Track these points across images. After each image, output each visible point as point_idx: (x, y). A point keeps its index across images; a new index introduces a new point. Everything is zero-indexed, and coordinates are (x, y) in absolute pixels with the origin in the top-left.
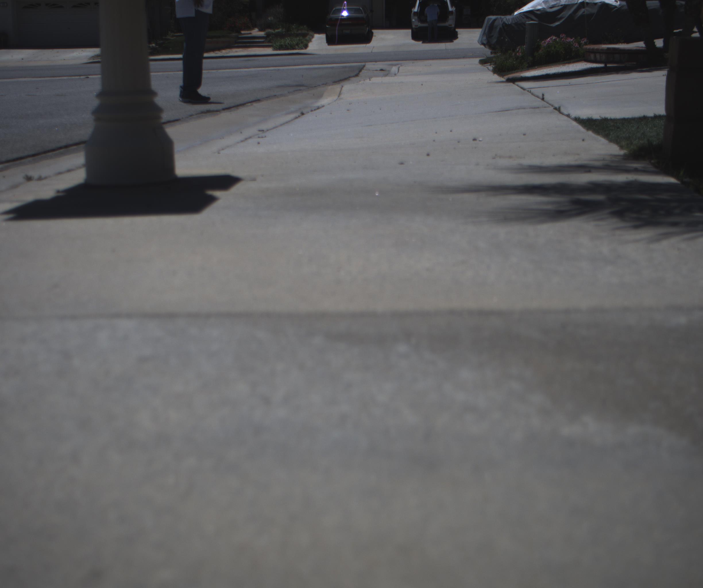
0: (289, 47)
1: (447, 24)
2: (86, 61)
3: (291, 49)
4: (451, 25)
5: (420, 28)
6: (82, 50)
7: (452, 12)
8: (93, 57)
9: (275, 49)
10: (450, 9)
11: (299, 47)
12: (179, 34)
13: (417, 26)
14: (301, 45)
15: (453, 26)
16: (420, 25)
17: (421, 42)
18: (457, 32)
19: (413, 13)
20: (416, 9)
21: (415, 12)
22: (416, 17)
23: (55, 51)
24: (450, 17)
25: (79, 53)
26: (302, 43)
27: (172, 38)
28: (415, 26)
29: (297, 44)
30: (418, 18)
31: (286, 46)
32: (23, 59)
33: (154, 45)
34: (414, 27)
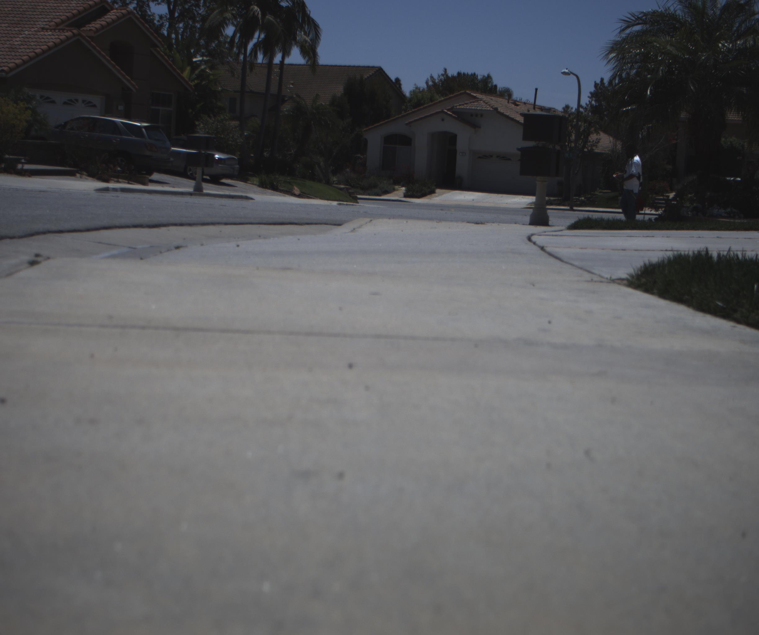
2: (525, 206)
6: (522, 197)
8: (531, 204)
12: (606, 191)
23: (500, 195)
25: (520, 199)
27: (598, 194)
32: (473, 200)
33: (583, 198)
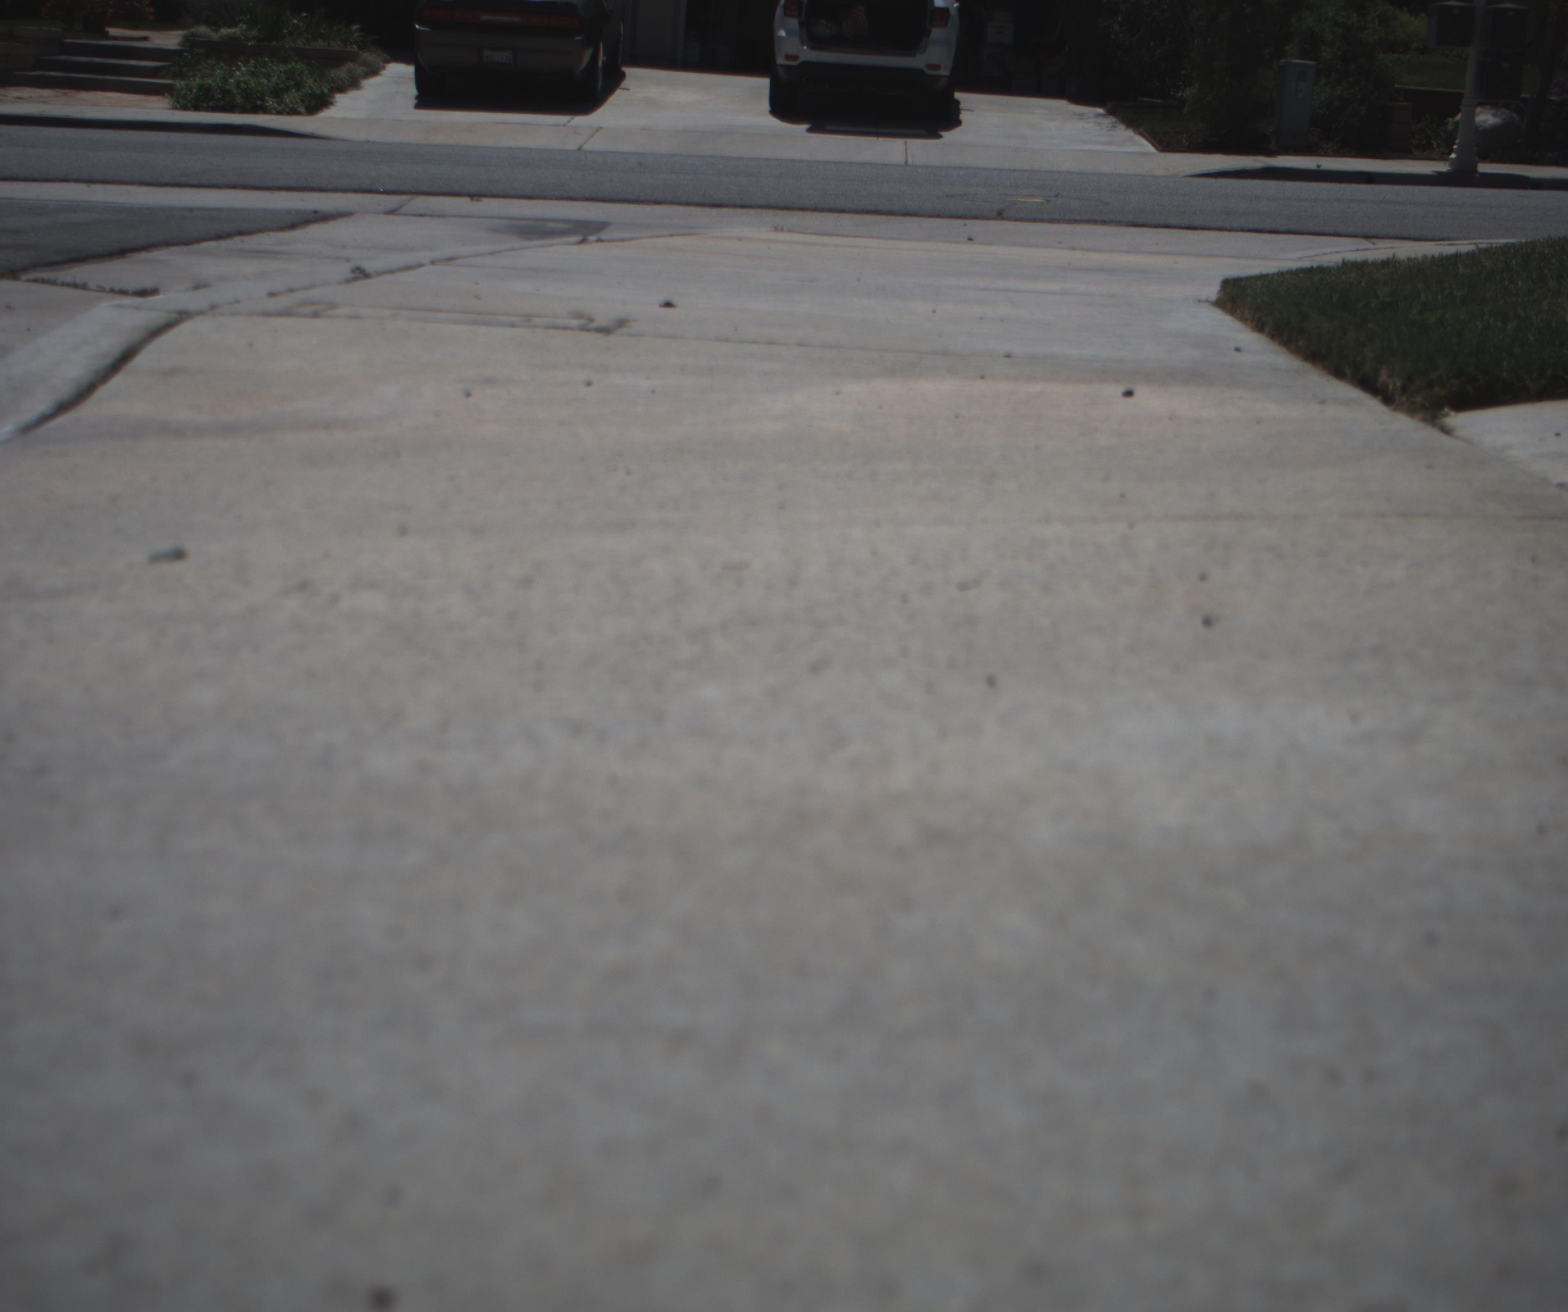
0: (241, 99)
1: (917, 61)
3: (244, 110)
4: (936, 67)
5: (806, 64)
7: (945, 12)
9: (178, 103)
11: (281, 102)
13: (795, 58)
14: (291, 97)
15: (945, 72)
16: (807, 54)
17: (804, 127)
18: (957, 103)
22: (794, 23)
24: (936, 33)
26: (299, 86)
29: (277, 93)
30: (801, 24)
31: (226, 93)
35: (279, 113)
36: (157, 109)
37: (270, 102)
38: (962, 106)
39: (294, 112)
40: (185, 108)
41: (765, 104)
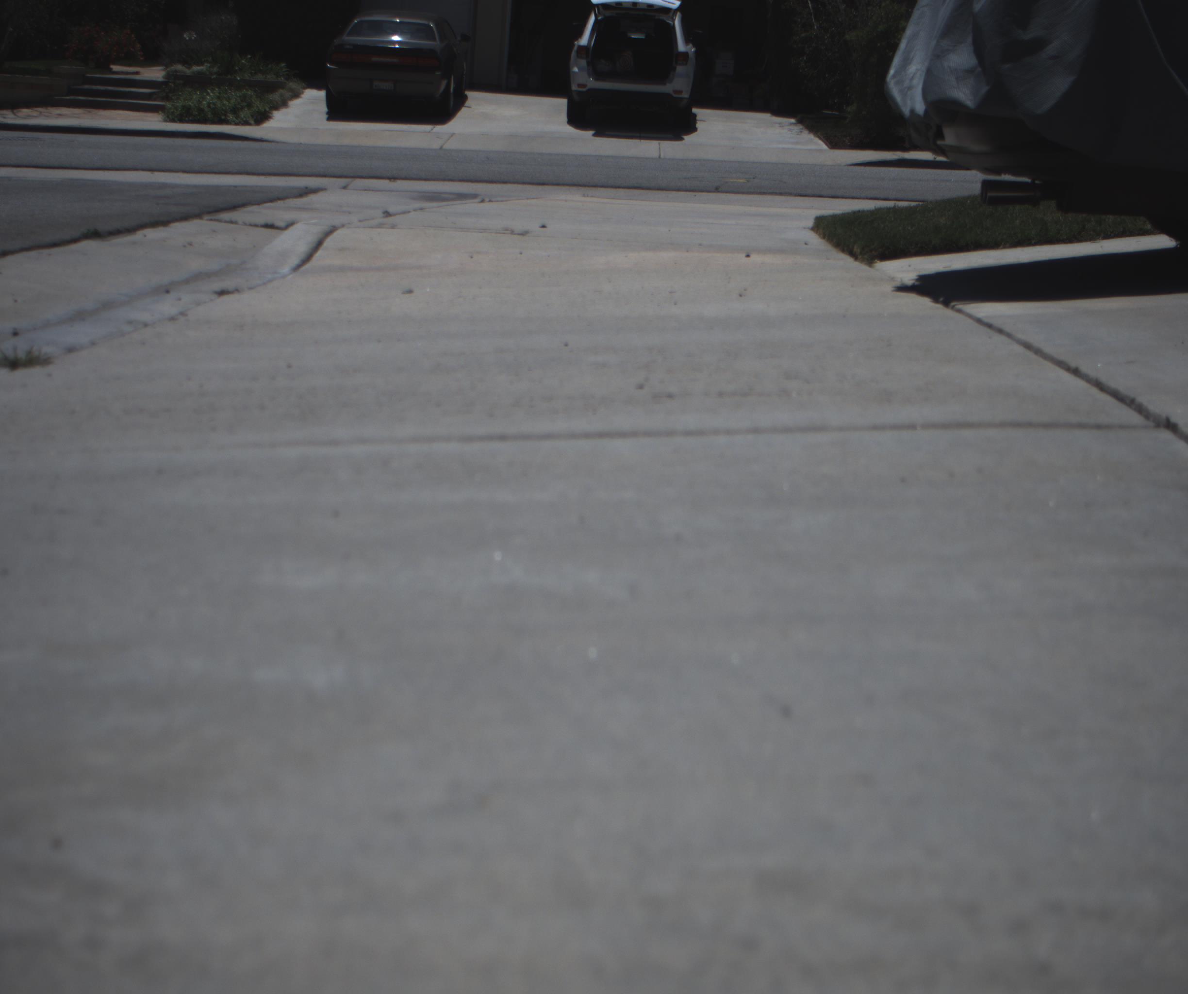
0: (210, 116)
1: (667, 88)
3: (213, 122)
4: (681, 92)
5: (593, 92)
7: (685, 55)
9: (168, 117)
10: (682, 47)
11: (237, 117)
13: (584, 86)
14: (245, 114)
15: (686, 95)
16: (592, 83)
17: (591, 133)
18: (695, 115)
19: (575, 48)
20: (584, 40)
21: (581, 48)
22: (583, 63)
24: (680, 69)
26: (250, 106)
28: (579, 85)
29: (235, 111)
30: (588, 63)
31: (201, 110)
34: (574, 88)
35: (236, 124)
36: (153, 122)
37: (231, 117)
38: (698, 118)
39: (246, 123)
40: (173, 121)
41: (564, 117)
